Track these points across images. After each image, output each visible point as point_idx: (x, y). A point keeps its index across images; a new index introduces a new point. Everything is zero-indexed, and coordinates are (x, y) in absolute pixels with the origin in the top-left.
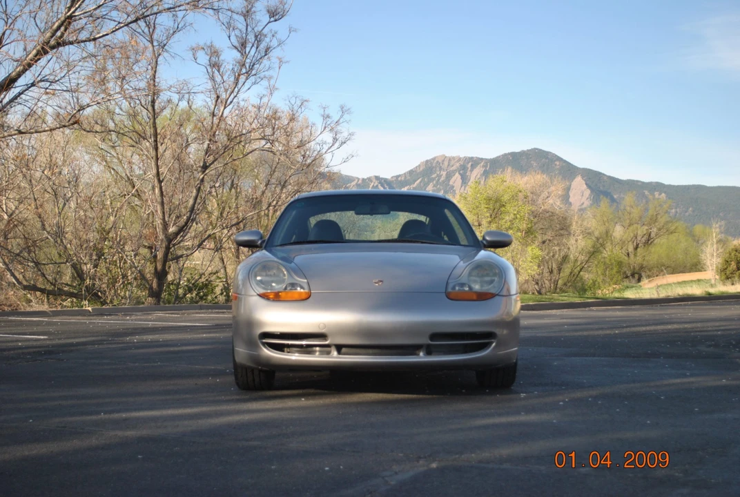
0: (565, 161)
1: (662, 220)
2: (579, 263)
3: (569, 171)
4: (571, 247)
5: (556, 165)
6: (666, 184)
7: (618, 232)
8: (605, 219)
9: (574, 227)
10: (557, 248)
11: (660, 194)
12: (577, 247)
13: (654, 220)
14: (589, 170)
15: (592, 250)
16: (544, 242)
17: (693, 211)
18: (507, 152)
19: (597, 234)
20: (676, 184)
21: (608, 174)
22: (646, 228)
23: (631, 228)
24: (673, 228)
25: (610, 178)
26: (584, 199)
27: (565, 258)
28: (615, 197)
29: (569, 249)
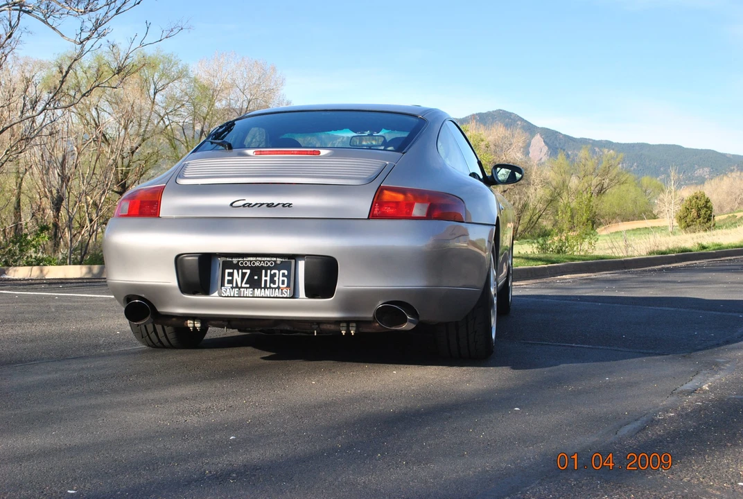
0: (526, 121)
1: (614, 172)
2: (538, 211)
3: (530, 129)
4: (531, 196)
5: (518, 124)
6: (614, 142)
7: (574, 182)
8: (562, 170)
9: (533, 177)
10: (517, 197)
11: (608, 151)
12: (536, 197)
13: (606, 172)
14: (547, 129)
15: (550, 198)
16: (505, 191)
17: (638, 166)
18: (475, 113)
19: (554, 183)
20: (623, 142)
21: (563, 133)
22: (600, 178)
23: (586, 179)
24: (624, 179)
25: (565, 136)
26: (543, 154)
27: (525, 206)
28: (569, 153)
29: (528, 197)
